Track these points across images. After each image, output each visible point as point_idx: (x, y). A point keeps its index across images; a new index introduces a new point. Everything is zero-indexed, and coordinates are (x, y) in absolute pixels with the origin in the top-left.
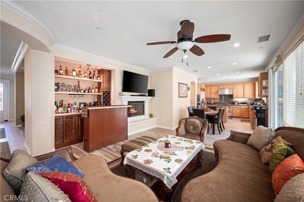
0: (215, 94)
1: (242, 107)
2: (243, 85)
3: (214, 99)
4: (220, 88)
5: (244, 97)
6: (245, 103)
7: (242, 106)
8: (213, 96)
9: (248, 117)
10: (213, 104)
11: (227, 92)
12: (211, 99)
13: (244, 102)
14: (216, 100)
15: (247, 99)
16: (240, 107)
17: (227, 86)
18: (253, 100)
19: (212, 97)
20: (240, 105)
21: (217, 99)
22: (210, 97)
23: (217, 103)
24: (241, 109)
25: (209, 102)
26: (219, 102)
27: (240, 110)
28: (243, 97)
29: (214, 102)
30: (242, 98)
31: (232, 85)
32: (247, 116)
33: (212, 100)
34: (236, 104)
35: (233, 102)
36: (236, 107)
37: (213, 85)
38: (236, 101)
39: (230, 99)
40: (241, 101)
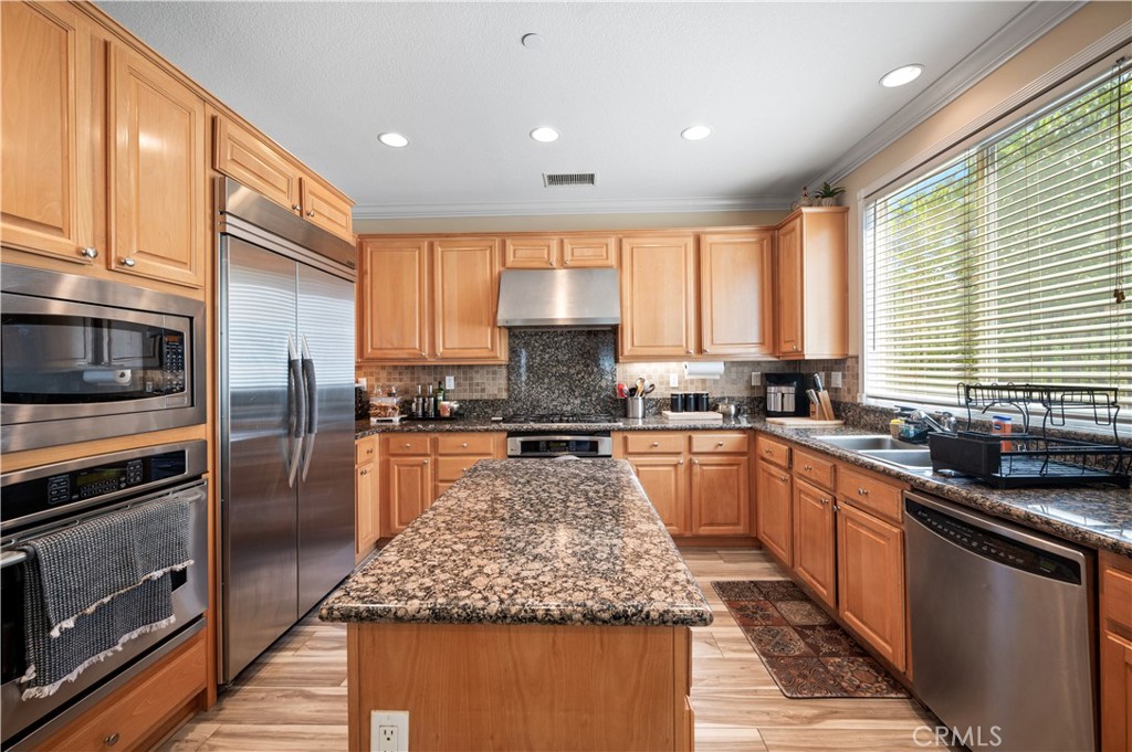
0: (469, 318)
1: (703, 442)
2: (691, 243)
3: (464, 369)
4: (510, 260)
5: (700, 350)
6: (696, 402)
7: (696, 436)
8: (454, 341)
9: (740, 529)
10: (456, 416)
11: (561, 305)
12: (438, 370)
13: (692, 391)
14: (478, 378)
15: (719, 367)
16: (678, 441)
17: (568, 248)
19: (440, 350)
20: (675, 418)
21: (489, 368)
22: (426, 353)
23: (493, 404)
24: (691, 464)
25: (424, 395)
26: (504, 395)
27: (682, 469)
28: (692, 351)
29: (467, 396)
30: (687, 357)
31: (612, 242)
32: (737, 524)
33: (450, 383)
34: (640, 415)
35: (610, 397)
36: (654, 450)
37: (448, 236)
38: (638, 383)
39: (588, 366)
40: (672, 385)
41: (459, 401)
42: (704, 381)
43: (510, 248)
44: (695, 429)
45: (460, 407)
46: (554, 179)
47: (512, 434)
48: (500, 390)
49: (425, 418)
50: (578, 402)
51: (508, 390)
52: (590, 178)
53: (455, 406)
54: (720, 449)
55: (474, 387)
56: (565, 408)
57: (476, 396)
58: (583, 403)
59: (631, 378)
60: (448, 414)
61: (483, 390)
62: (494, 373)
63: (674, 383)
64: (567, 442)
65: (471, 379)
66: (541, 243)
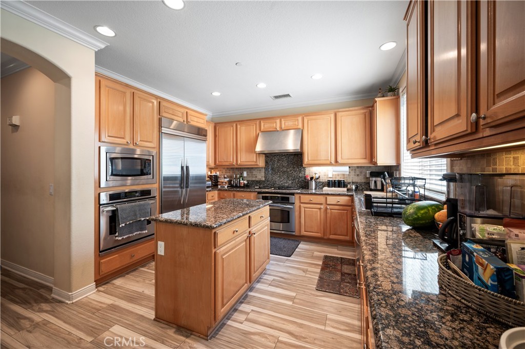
1: (331, 200)
2: (332, 116)
3: (250, 169)
4: (262, 128)
5: (336, 161)
7: (329, 198)
8: (245, 159)
9: (348, 238)
10: (244, 186)
12: (241, 169)
13: (337, 178)
14: (255, 172)
15: (346, 169)
16: (321, 199)
17: (283, 122)
18: (364, 170)
19: (239, 162)
20: (326, 190)
21: (259, 169)
22: (235, 163)
23: (258, 182)
24: (326, 209)
25: (236, 178)
26: (263, 179)
27: (322, 210)
28: (333, 162)
29: (250, 179)
30: (330, 164)
31: (300, 119)
32: (347, 235)
33: (245, 174)
34: (314, 188)
35: (303, 181)
36: (311, 202)
37: (242, 121)
38: (314, 176)
39: (294, 168)
40: (329, 176)
41: (247, 181)
42: (344, 175)
43: (262, 124)
44: (328, 194)
45: (248, 183)
46: (276, 97)
48: (262, 177)
49: (236, 186)
50: (290, 182)
51: (265, 177)
52: (288, 95)
53: (246, 182)
54: (339, 203)
55: (253, 176)
56: (285, 185)
57: (254, 179)
58: (292, 183)
59: (312, 172)
60: (242, 185)
61: (256, 177)
62: (260, 170)
63: (330, 175)
64: (278, 197)
65: (252, 173)
66: (273, 121)
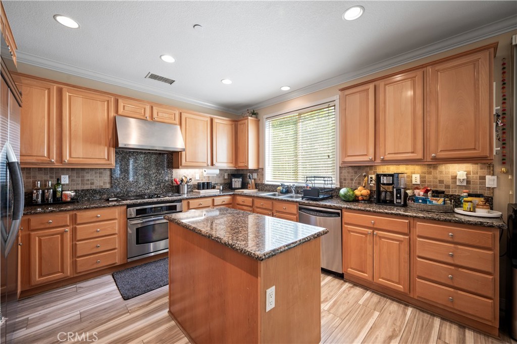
0: (91, 139)
3: (76, 171)
5: (212, 164)
6: (207, 186)
8: (77, 153)
10: (74, 201)
13: (205, 181)
14: (88, 176)
15: (218, 172)
16: (210, 201)
17: (155, 111)
19: (67, 158)
21: (98, 170)
22: (54, 160)
23: (100, 192)
25: (44, 187)
26: (108, 186)
28: (209, 165)
29: (80, 187)
31: (177, 113)
33: (65, 179)
34: (186, 193)
35: (170, 185)
36: (201, 206)
38: (184, 178)
39: (159, 170)
40: (197, 179)
41: (75, 191)
42: (209, 177)
43: (121, 104)
44: (216, 196)
45: (76, 195)
46: (154, 77)
47: (129, 206)
48: (104, 183)
49: (45, 203)
50: (153, 188)
51: (111, 183)
52: (171, 82)
53: (73, 194)
54: (224, 203)
55: (85, 182)
56: (146, 192)
57: (86, 187)
58: (156, 188)
59: (179, 175)
60: (69, 200)
61: (92, 184)
62: (101, 173)
63: (198, 178)
64: (161, 207)
65: (83, 177)
66: (140, 105)
